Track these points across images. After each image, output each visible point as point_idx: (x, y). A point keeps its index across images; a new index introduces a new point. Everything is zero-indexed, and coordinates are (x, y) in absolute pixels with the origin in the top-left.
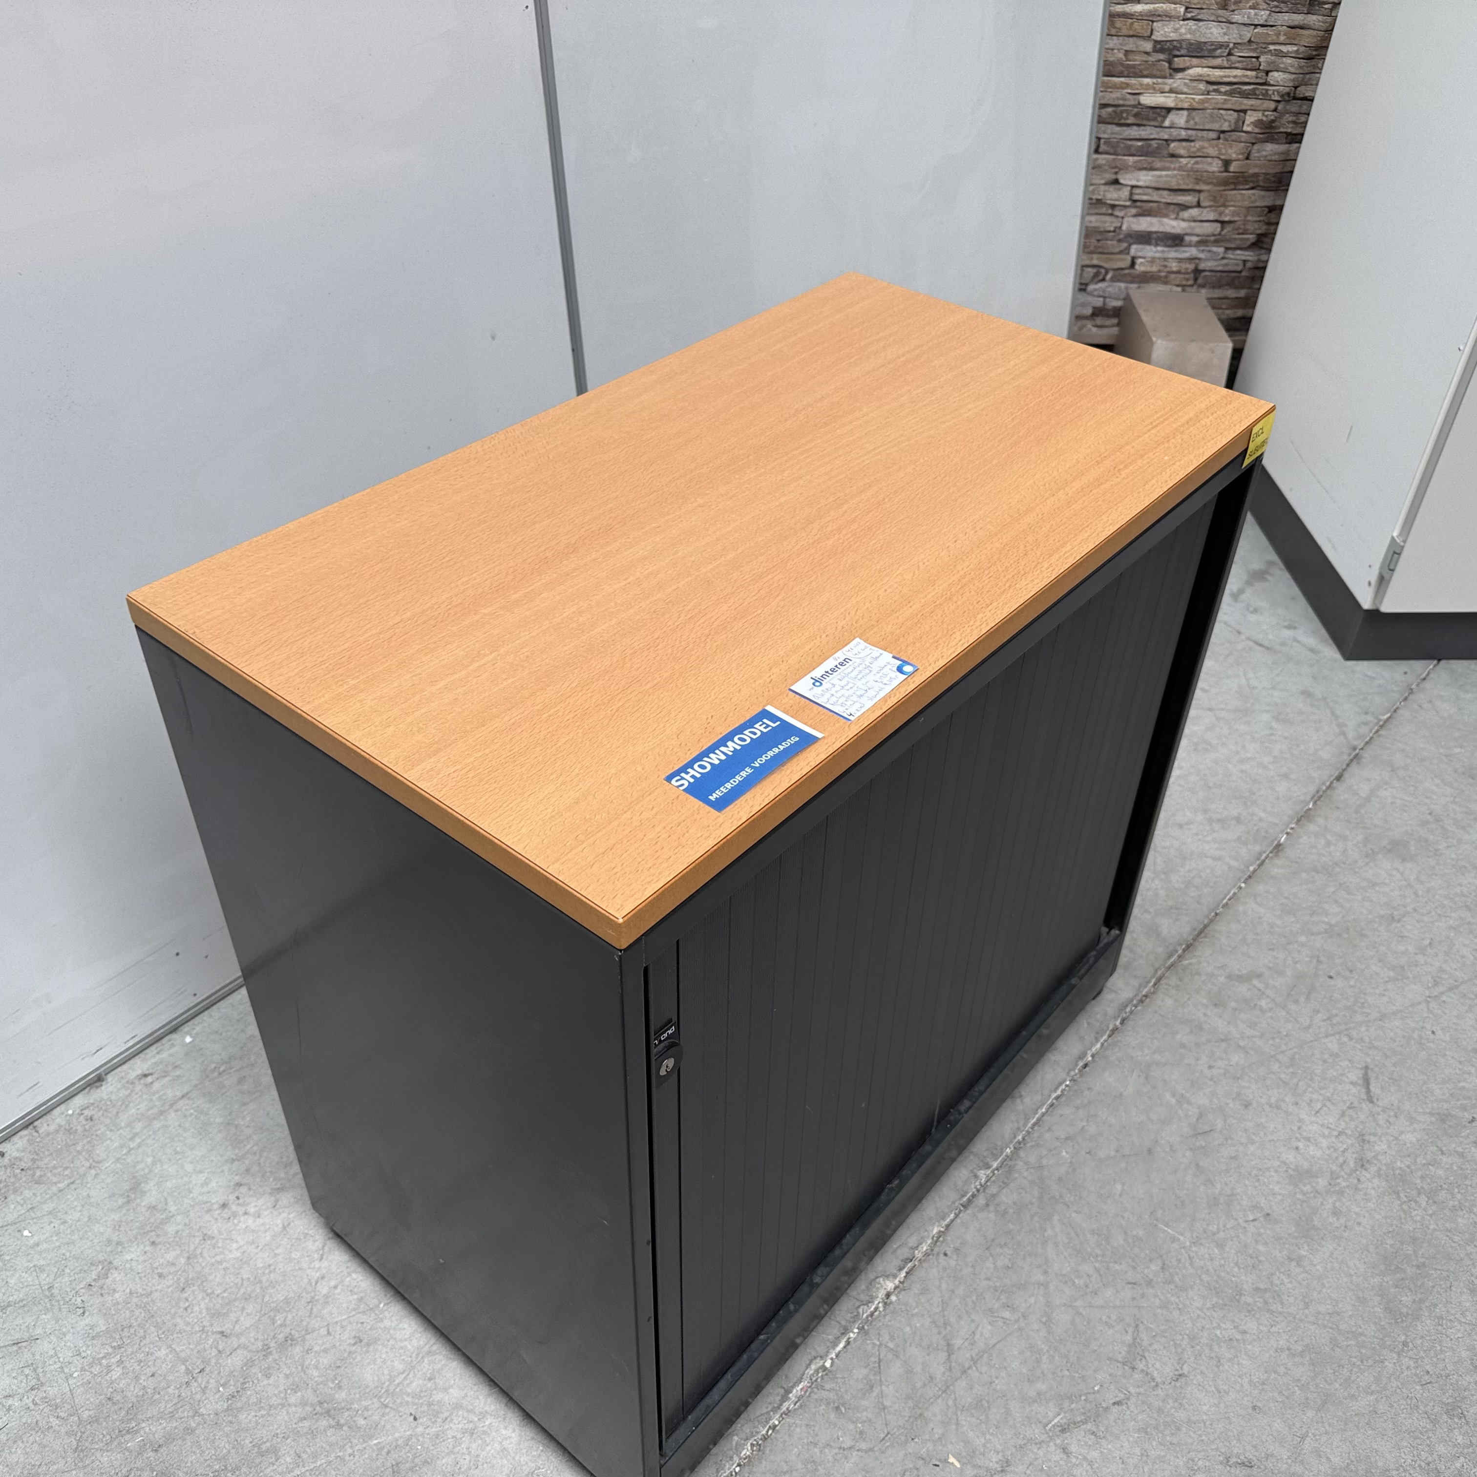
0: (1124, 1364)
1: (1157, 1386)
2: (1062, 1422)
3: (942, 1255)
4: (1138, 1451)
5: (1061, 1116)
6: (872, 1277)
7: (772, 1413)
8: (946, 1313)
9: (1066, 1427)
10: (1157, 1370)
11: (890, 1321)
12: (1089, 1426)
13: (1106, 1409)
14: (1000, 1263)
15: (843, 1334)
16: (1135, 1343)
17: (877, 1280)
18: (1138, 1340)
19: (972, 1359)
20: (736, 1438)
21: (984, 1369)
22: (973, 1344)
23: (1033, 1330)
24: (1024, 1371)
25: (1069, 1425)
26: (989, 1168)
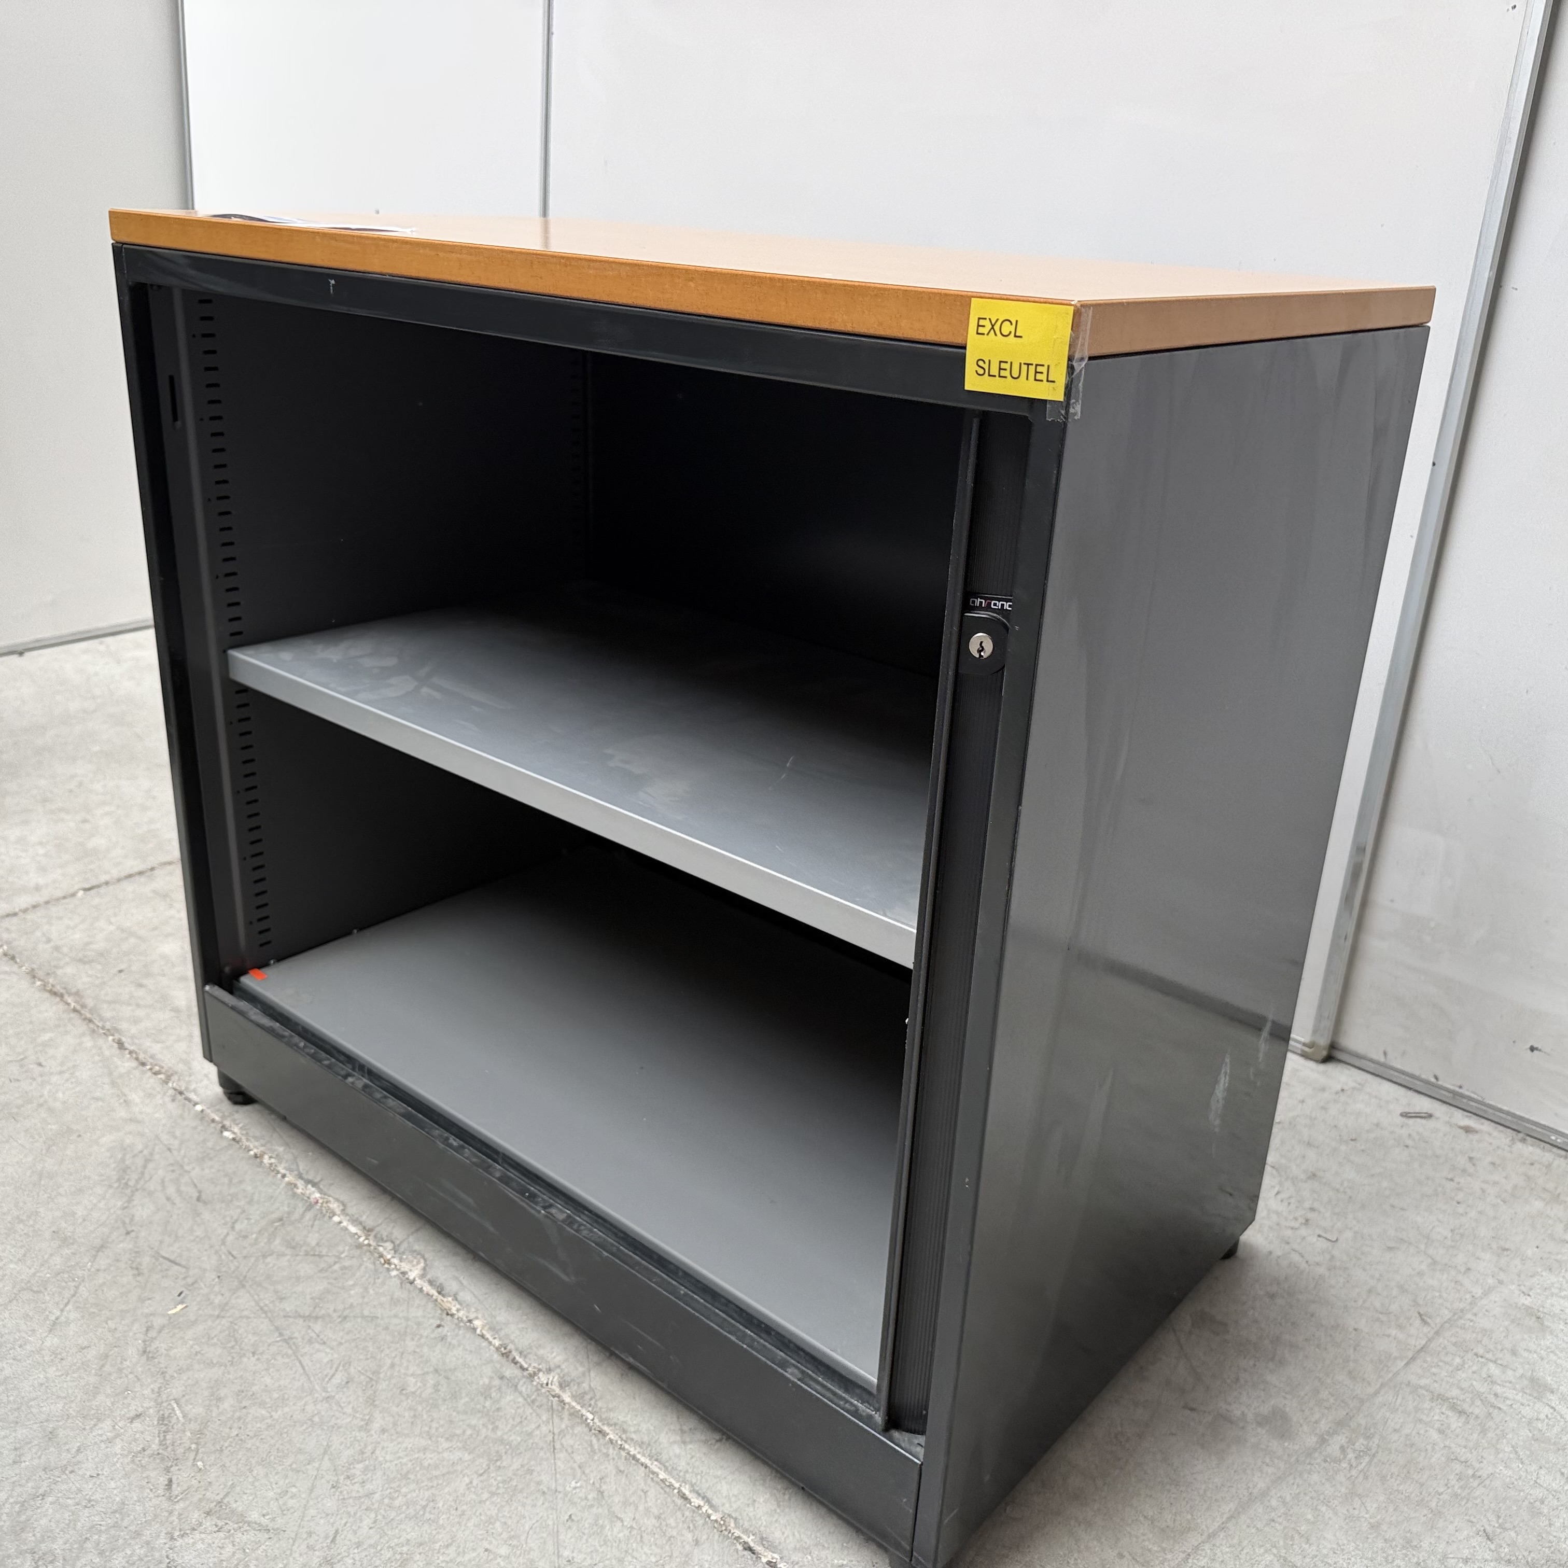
0: (219, 1503)
1: (172, 1538)
2: (174, 1420)
3: (438, 1322)
4: (97, 1496)
5: (645, 1493)
6: (427, 1256)
7: (296, 1173)
8: (359, 1320)
9: (166, 1422)
10: (194, 1544)
11: (366, 1268)
12: (155, 1447)
13: (167, 1470)
14: (412, 1380)
15: (364, 1228)
16: (242, 1519)
17: (422, 1261)
18: (246, 1527)
19: (291, 1338)
20: (281, 1149)
21: (273, 1349)
22: (310, 1341)
23: (305, 1405)
24: (254, 1389)
25: (166, 1425)
26: (561, 1386)
